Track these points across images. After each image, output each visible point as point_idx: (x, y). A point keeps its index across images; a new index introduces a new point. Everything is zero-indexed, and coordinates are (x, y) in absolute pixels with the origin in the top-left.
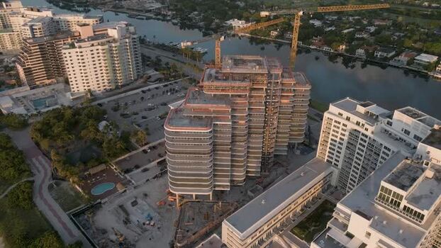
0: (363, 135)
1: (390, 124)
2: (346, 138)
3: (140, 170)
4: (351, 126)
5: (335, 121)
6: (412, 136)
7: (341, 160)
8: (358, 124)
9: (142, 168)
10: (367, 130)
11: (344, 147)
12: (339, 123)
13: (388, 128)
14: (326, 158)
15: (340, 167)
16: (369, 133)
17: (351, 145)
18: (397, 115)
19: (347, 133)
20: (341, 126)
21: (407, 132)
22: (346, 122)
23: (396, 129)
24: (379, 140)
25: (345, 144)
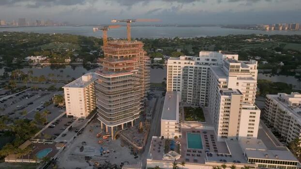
0: (190, 67)
1: (199, 59)
2: (181, 73)
3: (60, 136)
4: (183, 66)
5: (174, 67)
6: (210, 60)
7: (181, 86)
8: (185, 63)
9: (61, 134)
10: (192, 64)
11: (181, 79)
12: (176, 67)
13: (199, 61)
14: (173, 89)
15: (181, 90)
16: (193, 65)
17: (185, 76)
18: (201, 53)
19: (182, 70)
20: (178, 68)
21: (208, 60)
22: (180, 65)
23: (202, 60)
24: (198, 66)
25: (181, 76)
